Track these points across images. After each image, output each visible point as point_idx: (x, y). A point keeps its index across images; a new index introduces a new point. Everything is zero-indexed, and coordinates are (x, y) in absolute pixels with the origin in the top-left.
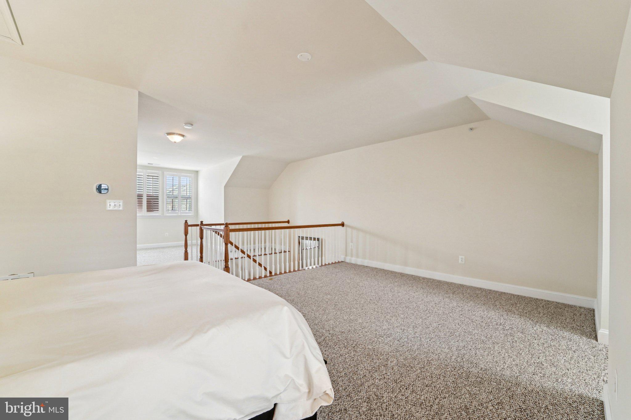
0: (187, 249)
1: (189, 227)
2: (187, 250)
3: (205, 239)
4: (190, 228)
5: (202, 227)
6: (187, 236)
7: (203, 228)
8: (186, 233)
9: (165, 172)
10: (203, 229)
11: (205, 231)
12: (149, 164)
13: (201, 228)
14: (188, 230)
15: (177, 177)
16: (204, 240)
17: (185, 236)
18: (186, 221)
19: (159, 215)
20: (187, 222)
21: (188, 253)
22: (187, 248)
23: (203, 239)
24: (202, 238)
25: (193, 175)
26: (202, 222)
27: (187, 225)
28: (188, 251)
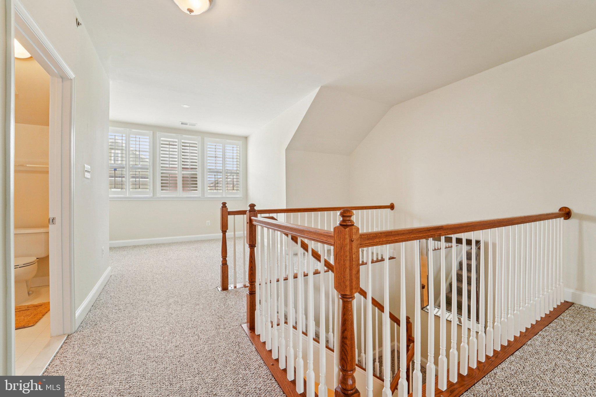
0: (227, 259)
1: (229, 216)
2: (226, 261)
3: (259, 248)
4: (230, 218)
5: (252, 218)
6: (225, 234)
7: (256, 221)
8: (224, 228)
9: (205, 138)
10: (254, 223)
11: (259, 229)
12: (182, 124)
13: (251, 221)
14: (227, 221)
15: (221, 145)
16: (258, 250)
17: (222, 234)
18: (224, 204)
19: (199, 196)
20: (226, 207)
21: (228, 266)
22: (226, 257)
23: (255, 248)
24: (252, 245)
25: (241, 142)
26: (252, 206)
27: (225, 212)
28: (228, 263)
